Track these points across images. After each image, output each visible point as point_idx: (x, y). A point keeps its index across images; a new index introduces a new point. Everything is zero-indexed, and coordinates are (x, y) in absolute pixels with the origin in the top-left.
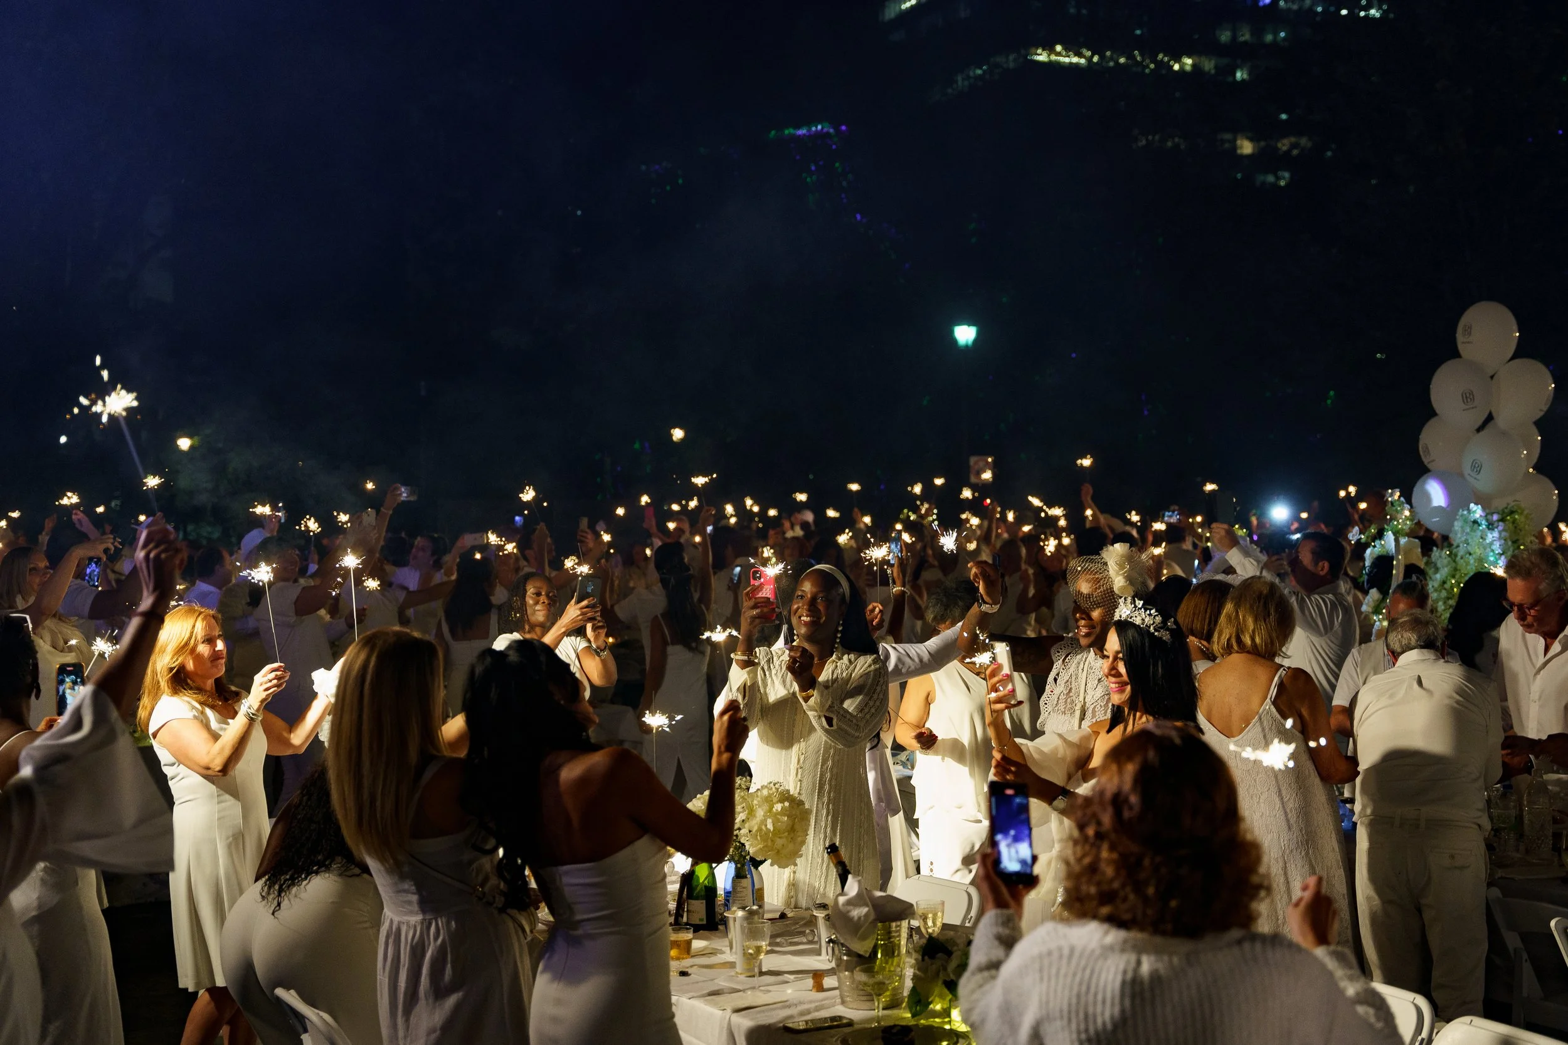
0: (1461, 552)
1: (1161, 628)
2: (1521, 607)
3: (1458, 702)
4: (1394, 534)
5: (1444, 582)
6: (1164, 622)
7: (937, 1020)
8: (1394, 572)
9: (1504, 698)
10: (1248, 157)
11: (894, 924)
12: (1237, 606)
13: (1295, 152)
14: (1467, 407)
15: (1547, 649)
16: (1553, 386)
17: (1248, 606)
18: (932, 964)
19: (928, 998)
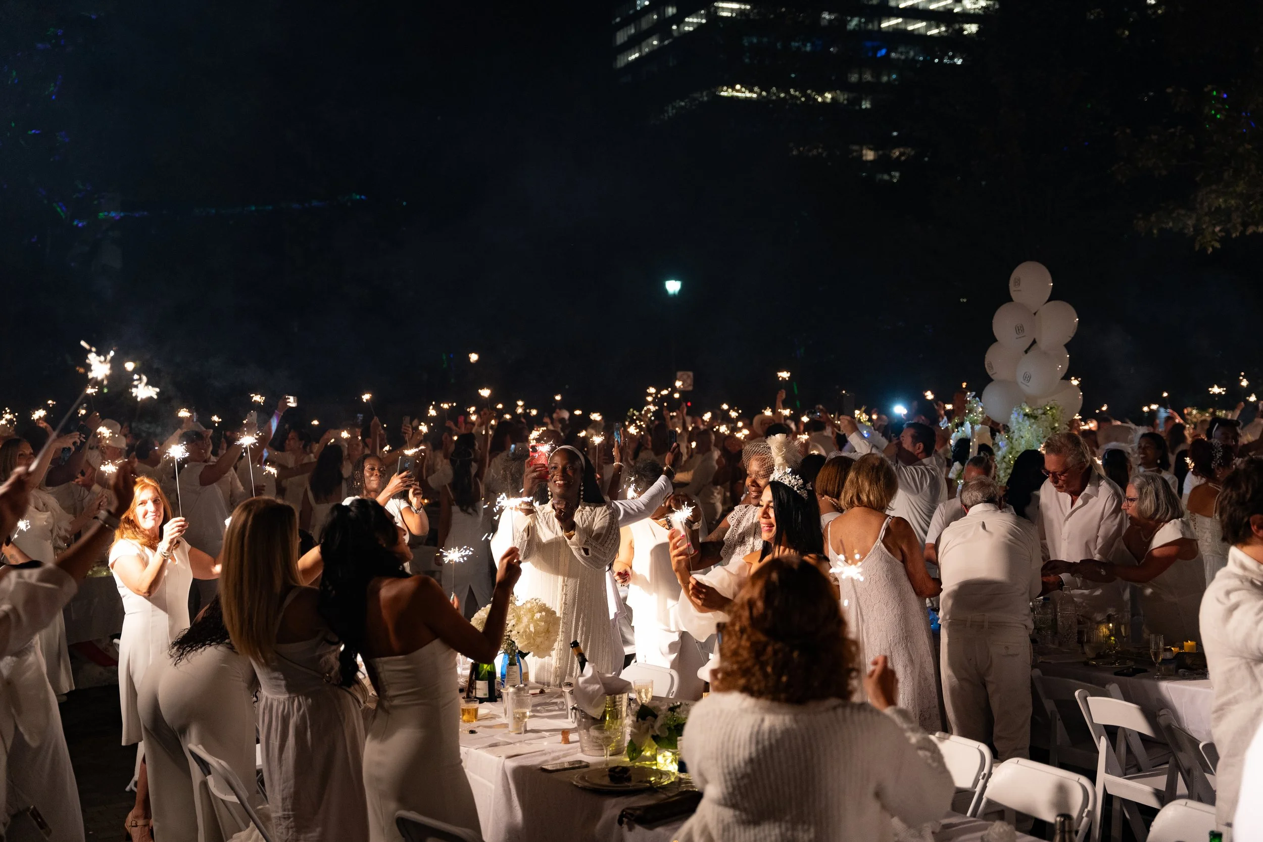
0: (1016, 436)
1: (802, 488)
2: (1054, 474)
3: (1010, 540)
4: (971, 423)
5: (1004, 457)
6: (804, 484)
7: (647, 763)
8: (971, 450)
9: (1043, 537)
10: (871, 162)
11: (618, 696)
12: (858, 474)
13: (903, 158)
14: (1019, 336)
15: (1073, 503)
16: (1077, 319)
17: (865, 474)
18: (644, 724)
19: (641, 747)
